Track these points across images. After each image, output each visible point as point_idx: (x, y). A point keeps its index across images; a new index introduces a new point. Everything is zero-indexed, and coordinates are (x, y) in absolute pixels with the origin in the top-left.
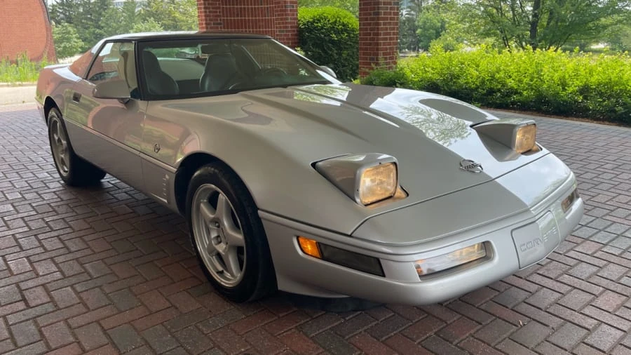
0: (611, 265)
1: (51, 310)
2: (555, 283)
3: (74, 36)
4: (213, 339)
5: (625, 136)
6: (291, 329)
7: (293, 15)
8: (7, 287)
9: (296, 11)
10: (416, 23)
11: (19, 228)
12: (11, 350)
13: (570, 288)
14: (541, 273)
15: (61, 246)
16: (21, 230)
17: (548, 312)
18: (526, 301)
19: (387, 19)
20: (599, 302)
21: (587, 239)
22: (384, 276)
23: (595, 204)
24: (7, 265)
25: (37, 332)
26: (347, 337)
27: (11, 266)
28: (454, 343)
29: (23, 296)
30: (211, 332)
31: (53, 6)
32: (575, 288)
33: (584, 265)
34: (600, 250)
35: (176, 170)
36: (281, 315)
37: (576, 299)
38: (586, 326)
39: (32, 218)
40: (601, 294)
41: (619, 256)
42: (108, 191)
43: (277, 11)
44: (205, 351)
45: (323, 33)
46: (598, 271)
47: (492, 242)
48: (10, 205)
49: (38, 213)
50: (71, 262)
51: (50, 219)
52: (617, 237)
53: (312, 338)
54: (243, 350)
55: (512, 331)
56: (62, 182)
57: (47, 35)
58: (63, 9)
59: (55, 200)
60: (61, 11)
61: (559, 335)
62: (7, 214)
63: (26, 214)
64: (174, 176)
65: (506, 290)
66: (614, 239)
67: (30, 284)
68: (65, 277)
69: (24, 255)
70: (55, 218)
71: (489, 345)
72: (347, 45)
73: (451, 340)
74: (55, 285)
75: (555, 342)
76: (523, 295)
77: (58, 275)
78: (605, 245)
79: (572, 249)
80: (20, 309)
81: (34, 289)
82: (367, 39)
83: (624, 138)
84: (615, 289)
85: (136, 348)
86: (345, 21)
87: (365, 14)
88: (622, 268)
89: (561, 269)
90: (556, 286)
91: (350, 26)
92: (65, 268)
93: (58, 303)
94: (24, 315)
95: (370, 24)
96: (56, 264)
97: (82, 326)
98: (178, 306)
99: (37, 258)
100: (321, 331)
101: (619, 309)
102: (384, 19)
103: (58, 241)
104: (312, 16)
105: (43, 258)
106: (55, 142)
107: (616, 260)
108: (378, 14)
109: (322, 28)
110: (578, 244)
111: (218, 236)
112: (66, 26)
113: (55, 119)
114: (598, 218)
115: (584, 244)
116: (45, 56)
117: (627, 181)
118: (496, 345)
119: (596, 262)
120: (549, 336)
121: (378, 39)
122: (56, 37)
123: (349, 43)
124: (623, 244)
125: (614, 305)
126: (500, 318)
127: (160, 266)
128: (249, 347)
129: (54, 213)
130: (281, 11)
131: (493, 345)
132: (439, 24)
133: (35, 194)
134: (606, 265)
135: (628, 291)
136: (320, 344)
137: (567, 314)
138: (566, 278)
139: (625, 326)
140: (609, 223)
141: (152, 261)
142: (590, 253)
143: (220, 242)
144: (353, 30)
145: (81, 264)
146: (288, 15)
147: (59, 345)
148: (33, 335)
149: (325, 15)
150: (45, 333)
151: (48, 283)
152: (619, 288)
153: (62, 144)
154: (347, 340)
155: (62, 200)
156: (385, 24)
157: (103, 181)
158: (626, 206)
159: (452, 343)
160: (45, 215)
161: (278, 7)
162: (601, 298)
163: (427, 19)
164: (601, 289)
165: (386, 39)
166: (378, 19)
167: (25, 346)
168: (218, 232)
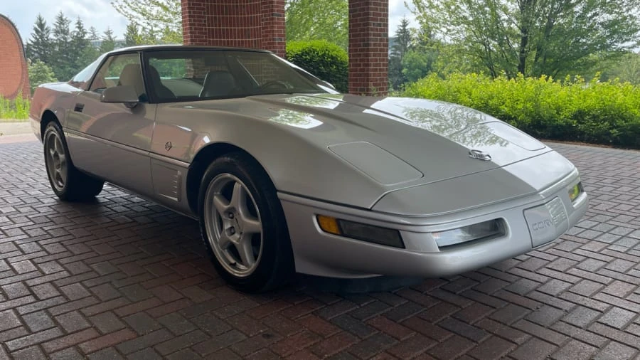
0: (618, 260)
1: (63, 302)
2: (564, 275)
3: (50, 74)
4: (231, 323)
5: (621, 156)
6: (307, 315)
7: (281, 48)
8: (14, 284)
9: (285, 44)
10: (402, 62)
11: (19, 236)
12: (26, 336)
13: (580, 279)
14: (550, 267)
15: (64, 249)
16: (20, 237)
17: (561, 299)
18: (538, 289)
19: (377, 50)
20: (609, 289)
21: (592, 240)
22: (404, 247)
23: (597, 212)
24: (11, 266)
25: (50, 320)
26: (364, 320)
27: (15, 267)
28: (471, 323)
29: (31, 291)
30: (228, 318)
31: (28, 45)
32: (584, 279)
33: (591, 260)
34: (606, 248)
35: (189, 164)
36: (296, 303)
37: (586, 287)
38: (599, 308)
39: (30, 228)
40: (610, 283)
41: (626, 253)
42: (105, 205)
43: (264, 44)
44: (224, 333)
45: (312, 66)
46: (606, 265)
47: (505, 219)
48: (5, 217)
49: (35, 224)
50: (77, 263)
51: (49, 228)
52: (621, 238)
53: (330, 322)
54: (261, 331)
55: (526, 313)
56: (57, 198)
57: (23, 74)
58: (38, 48)
59: (51, 213)
60: (35, 50)
61: (573, 316)
62: (3, 224)
63: (23, 225)
64: (187, 171)
65: (516, 281)
66: (618, 240)
67: (37, 281)
68: (71, 275)
69: (27, 258)
70: (54, 227)
71: (505, 324)
72: (336, 77)
73: (467, 321)
74: (64, 282)
75: (570, 321)
76: (534, 285)
77: (65, 274)
78: (611, 244)
79: (578, 248)
80: (30, 302)
81: (42, 285)
82: (356, 70)
83: (621, 158)
84: (623, 280)
85: (154, 331)
86: (334, 53)
87: (354, 45)
88: (628, 262)
89: (569, 264)
90: (566, 277)
91: (339, 59)
92: (70, 267)
93: (69, 296)
94: (35, 307)
95: (360, 55)
96: (62, 265)
97: (96, 314)
98: (191, 297)
99: (40, 260)
100: (337, 315)
101: (629, 295)
102: (374, 50)
103: (60, 246)
104: (301, 49)
105: (48, 260)
106: (51, 157)
107: (623, 256)
108: (368, 45)
109: (311, 60)
110: (584, 244)
111: (232, 228)
112: (41, 65)
113: (53, 133)
114: (601, 223)
115: (590, 244)
116: (20, 93)
117: (627, 193)
118: (513, 324)
119: (603, 258)
120: (563, 317)
121: (368, 70)
122: (31, 75)
123: (338, 75)
124: (629, 243)
125: (625, 292)
126: (513, 303)
127: (168, 265)
128: (267, 329)
129: (52, 223)
130: (269, 44)
131: (509, 324)
132: (426, 64)
133: (29, 208)
134: (612, 261)
135: (638, 281)
136: (337, 325)
137: (579, 299)
138: (574, 271)
139: (637, 308)
140: (613, 227)
141: (159, 262)
142: (596, 250)
143: (234, 233)
144: (342, 63)
145: (88, 265)
146: (276, 48)
147: (75, 330)
148: (47, 322)
149: (314, 48)
150: (59, 321)
151: (56, 280)
152: (628, 279)
153: (58, 159)
154: (364, 322)
155: (59, 213)
156: (374, 55)
157: (98, 196)
158: (627, 213)
159: (468, 323)
160: (44, 225)
161: (266, 40)
162: (610, 287)
163: (413, 58)
164: (610, 279)
165: (376, 70)
166: (368, 50)
167: (40, 331)
168: (232, 223)
